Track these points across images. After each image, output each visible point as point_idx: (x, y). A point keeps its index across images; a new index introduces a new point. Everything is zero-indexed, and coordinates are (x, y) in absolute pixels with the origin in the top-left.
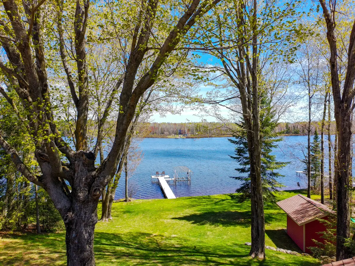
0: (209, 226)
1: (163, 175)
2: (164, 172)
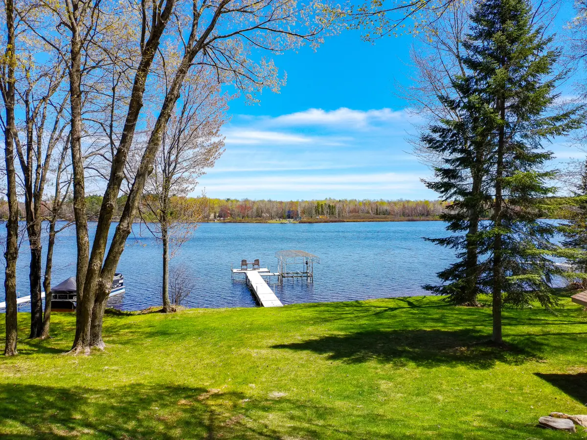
0: (379, 366)
1: (256, 266)
2: (257, 261)
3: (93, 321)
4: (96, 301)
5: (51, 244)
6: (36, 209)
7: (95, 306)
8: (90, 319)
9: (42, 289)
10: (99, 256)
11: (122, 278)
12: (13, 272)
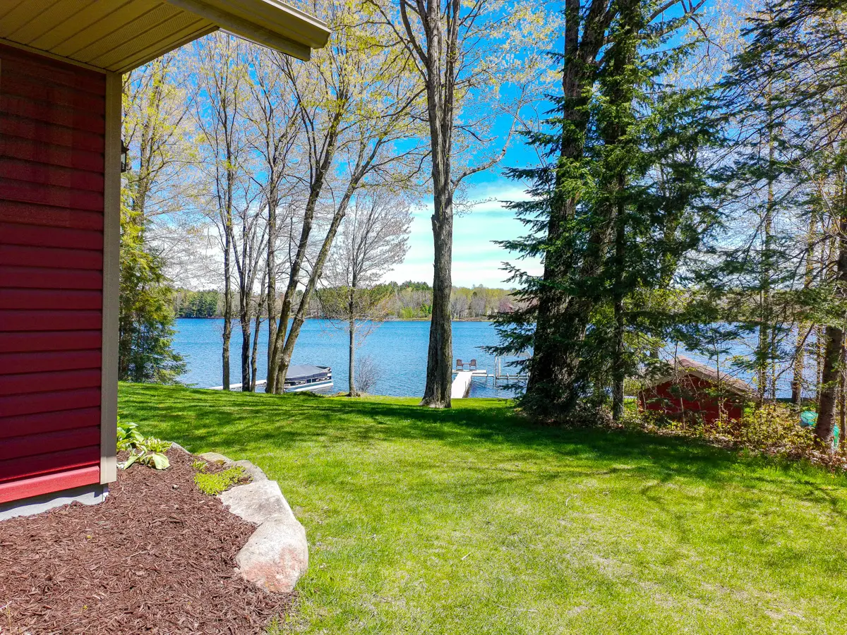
1: (472, 367)
2: (473, 361)
3: (277, 384)
4: (279, 370)
5: (257, 331)
6: (247, 304)
7: (278, 374)
8: (275, 383)
9: (250, 366)
10: (281, 338)
11: (331, 372)
12: (227, 347)
